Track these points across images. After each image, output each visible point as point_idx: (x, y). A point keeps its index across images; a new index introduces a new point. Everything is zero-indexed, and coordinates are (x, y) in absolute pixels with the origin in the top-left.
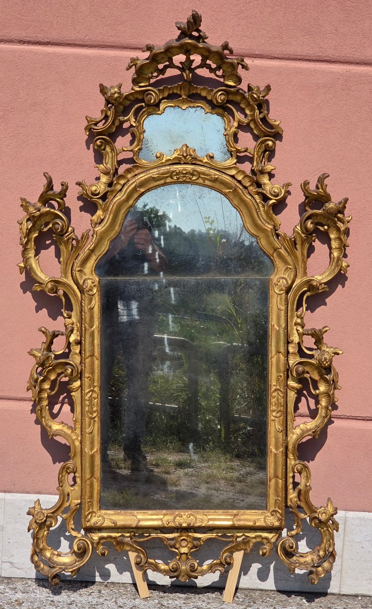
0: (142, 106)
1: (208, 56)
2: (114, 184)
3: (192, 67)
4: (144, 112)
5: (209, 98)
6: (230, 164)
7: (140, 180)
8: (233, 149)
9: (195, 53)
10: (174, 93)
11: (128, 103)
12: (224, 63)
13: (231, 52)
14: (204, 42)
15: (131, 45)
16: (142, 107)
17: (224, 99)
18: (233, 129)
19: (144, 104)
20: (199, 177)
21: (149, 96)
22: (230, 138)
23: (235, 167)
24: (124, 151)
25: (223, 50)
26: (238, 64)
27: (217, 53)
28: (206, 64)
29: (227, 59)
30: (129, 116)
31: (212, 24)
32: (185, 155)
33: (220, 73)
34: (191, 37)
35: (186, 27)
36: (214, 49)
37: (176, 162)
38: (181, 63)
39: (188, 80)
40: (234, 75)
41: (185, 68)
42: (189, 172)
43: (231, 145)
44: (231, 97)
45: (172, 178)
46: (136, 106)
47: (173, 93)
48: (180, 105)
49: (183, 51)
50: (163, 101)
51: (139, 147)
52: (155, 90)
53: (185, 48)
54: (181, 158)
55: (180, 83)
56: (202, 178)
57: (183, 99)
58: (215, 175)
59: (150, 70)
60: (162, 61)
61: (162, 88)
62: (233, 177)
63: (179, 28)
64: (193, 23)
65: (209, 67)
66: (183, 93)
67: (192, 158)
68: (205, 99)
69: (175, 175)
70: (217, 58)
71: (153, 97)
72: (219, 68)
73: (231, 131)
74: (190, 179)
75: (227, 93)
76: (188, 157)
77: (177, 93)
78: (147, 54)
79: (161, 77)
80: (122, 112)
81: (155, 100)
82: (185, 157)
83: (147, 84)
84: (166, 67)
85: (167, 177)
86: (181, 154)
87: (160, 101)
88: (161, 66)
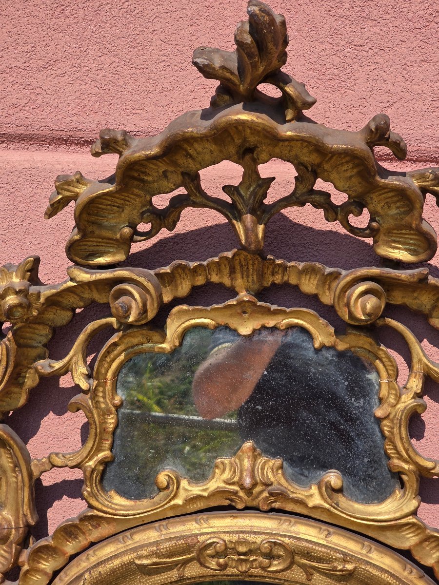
0: (109, 325)
1: (319, 165)
2: (21, 573)
3: (268, 201)
4: (115, 345)
5: (327, 298)
6: (398, 515)
7: (95, 573)
8: (406, 467)
9: (271, 156)
10: (212, 283)
11: (64, 317)
12: (374, 188)
13: (400, 152)
14: (300, 118)
15: (80, 134)
16: (108, 330)
17: (376, 308)
18: (407, 401)
19: (113, 320)
20: (292, 563)
21: (124, 299)
22: (396, 430)
23: (413, 525)
24: (54, 466)
25: (371, 144)
26: (424, 190)
27: (350, 156)
28: (312, 191)
29: (386, 173)
30: (67, 359)
31: (336, 60)
32: (248, 482)
33: (361, 221)
34: (254, 101)
35: (234, 65)
36: (334, 143)
37: (216, 504)
38: (227, 189)
39: (253, 247)
40: (409, 227)
41: (240, 206)
42: (259, 549)
43: (398, 453)
44: (398, 298)
45: (203, 565)
46: (90, 327)
47: (209, 284)
48: (233, 323)
49: (232, 150)
50: (176, 309)
51: (101, 455)
52: (142, 280)
53: (238, 141)
54: (235, 493)
55: (229, 254)
56: (302, 566)
57: (241, 303)
58: (345, 561)
59: (124, 216)
60: (165, 183)
61: (167, 269)
62: (406, 554)
63: (207, 72)
64: (255, 50)
65: (323, 202)
66: (239, 283)
67: (271, 494)
68: (313, 301)
69: (213, 557)
70: (349, 173)
71: (134, 304)
72: (357, 204)
73: (401, 406)
74: (264, 569)
75: (387, 285)
76: (258, 489)
77: (221, 285)
78: (110, 163)
79: (164, 233)
80: (45, 346)
81: (144, 311)
82: (249, 491)
83: (120, 257)
84: (178, 204)
85: (185, 563)
86: (236, 479)
87: (164, 310)
88: (161, 201)
